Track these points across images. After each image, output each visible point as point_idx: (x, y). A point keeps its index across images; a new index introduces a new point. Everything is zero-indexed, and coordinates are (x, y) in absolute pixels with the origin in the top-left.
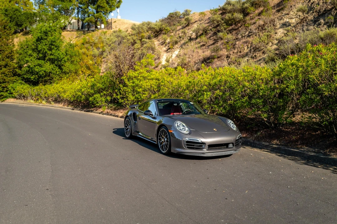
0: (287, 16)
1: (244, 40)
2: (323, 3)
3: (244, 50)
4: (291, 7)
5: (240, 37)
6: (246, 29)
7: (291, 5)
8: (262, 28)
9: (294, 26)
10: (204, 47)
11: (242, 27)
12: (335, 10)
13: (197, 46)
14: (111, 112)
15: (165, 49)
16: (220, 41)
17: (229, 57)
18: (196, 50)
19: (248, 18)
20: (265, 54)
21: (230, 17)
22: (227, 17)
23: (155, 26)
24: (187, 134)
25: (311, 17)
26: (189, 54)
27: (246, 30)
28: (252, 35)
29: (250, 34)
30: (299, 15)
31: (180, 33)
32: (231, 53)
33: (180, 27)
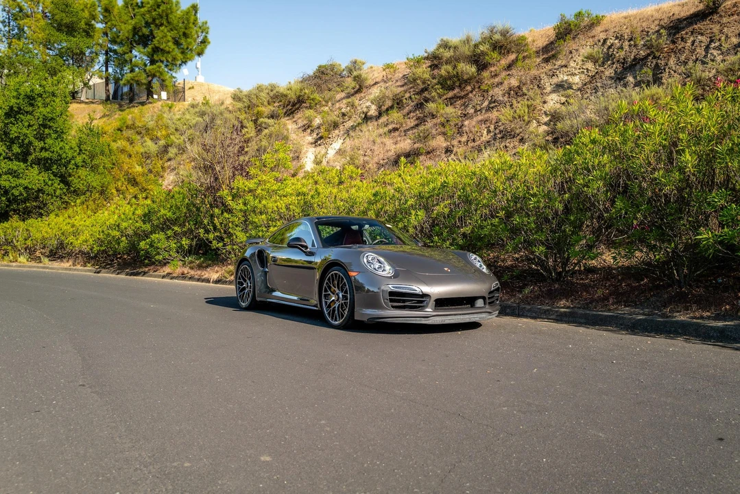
0: (564, 69)
1: (480, 118)
2: (630, 46)
3: (482, 136)
4: (571, 52)
5: (472, 111)
6: (483, 96)
7: (571, 49)
8: (517, 94)
9: (579, 89)
10: (397, 133)
11: (474, 93)
12: (652, 59)
13: (381, 131)
14: (192, 272)
15: (310, 139)
16: (429, 121)
17: (451, 151)
18: (378, 140)
19: (486, 74)
20: (524, 143)
21: (448, 73)
22: (443, 72)
23: (288, 92)
24: (390, 277)
25: (609, 72)
26: (364, 147)
27: (482, 98)
28: (496, 106)
29: (492, 105)
30: (587, 69)
31: (342, 105)
32: (455, 142)
33: (343, 95)
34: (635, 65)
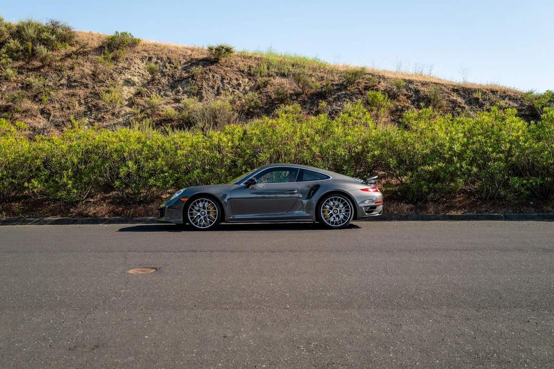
0: (128, 71)
1: (64, 91)
2: (171, 67)
3: (75, 106)
4: (127, 60)
6: (58, 74)
7: (126, 57)
17: (49, 114)
25: (164, 81)
32: (49, 107)
34: (181, 80)
